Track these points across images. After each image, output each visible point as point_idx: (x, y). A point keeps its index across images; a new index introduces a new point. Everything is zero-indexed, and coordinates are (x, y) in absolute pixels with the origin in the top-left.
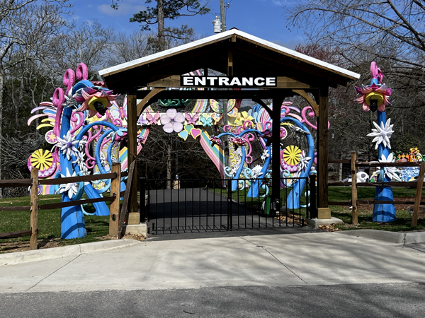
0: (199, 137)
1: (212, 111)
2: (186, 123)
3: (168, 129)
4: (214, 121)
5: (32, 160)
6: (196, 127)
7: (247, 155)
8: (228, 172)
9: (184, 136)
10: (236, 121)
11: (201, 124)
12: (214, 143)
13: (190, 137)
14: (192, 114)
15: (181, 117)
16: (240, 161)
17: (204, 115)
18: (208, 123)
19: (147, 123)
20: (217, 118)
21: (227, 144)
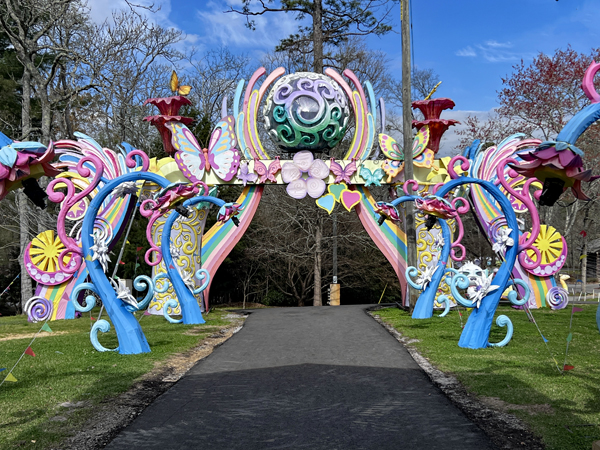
0: (357, 208)
1: (382, 156)
2: (332, 180)
3: (296, 192)
4: (386, 176)
5: (32, 252)
6: (351, 187)
7: (454, 244)
8: (414, 279)
9: (327, 205)
10: (431, 175)
11: (360, 181)
12: (384, 217)
13: (339, 207)
14: (344, 163)
15: (322, 167)
16: (438, 254)
17: (367, 164)
18: (375, 180)
19: (254, 179)
20: (393, 170)
21: (411, 219)
